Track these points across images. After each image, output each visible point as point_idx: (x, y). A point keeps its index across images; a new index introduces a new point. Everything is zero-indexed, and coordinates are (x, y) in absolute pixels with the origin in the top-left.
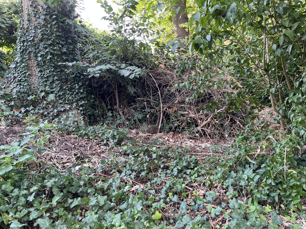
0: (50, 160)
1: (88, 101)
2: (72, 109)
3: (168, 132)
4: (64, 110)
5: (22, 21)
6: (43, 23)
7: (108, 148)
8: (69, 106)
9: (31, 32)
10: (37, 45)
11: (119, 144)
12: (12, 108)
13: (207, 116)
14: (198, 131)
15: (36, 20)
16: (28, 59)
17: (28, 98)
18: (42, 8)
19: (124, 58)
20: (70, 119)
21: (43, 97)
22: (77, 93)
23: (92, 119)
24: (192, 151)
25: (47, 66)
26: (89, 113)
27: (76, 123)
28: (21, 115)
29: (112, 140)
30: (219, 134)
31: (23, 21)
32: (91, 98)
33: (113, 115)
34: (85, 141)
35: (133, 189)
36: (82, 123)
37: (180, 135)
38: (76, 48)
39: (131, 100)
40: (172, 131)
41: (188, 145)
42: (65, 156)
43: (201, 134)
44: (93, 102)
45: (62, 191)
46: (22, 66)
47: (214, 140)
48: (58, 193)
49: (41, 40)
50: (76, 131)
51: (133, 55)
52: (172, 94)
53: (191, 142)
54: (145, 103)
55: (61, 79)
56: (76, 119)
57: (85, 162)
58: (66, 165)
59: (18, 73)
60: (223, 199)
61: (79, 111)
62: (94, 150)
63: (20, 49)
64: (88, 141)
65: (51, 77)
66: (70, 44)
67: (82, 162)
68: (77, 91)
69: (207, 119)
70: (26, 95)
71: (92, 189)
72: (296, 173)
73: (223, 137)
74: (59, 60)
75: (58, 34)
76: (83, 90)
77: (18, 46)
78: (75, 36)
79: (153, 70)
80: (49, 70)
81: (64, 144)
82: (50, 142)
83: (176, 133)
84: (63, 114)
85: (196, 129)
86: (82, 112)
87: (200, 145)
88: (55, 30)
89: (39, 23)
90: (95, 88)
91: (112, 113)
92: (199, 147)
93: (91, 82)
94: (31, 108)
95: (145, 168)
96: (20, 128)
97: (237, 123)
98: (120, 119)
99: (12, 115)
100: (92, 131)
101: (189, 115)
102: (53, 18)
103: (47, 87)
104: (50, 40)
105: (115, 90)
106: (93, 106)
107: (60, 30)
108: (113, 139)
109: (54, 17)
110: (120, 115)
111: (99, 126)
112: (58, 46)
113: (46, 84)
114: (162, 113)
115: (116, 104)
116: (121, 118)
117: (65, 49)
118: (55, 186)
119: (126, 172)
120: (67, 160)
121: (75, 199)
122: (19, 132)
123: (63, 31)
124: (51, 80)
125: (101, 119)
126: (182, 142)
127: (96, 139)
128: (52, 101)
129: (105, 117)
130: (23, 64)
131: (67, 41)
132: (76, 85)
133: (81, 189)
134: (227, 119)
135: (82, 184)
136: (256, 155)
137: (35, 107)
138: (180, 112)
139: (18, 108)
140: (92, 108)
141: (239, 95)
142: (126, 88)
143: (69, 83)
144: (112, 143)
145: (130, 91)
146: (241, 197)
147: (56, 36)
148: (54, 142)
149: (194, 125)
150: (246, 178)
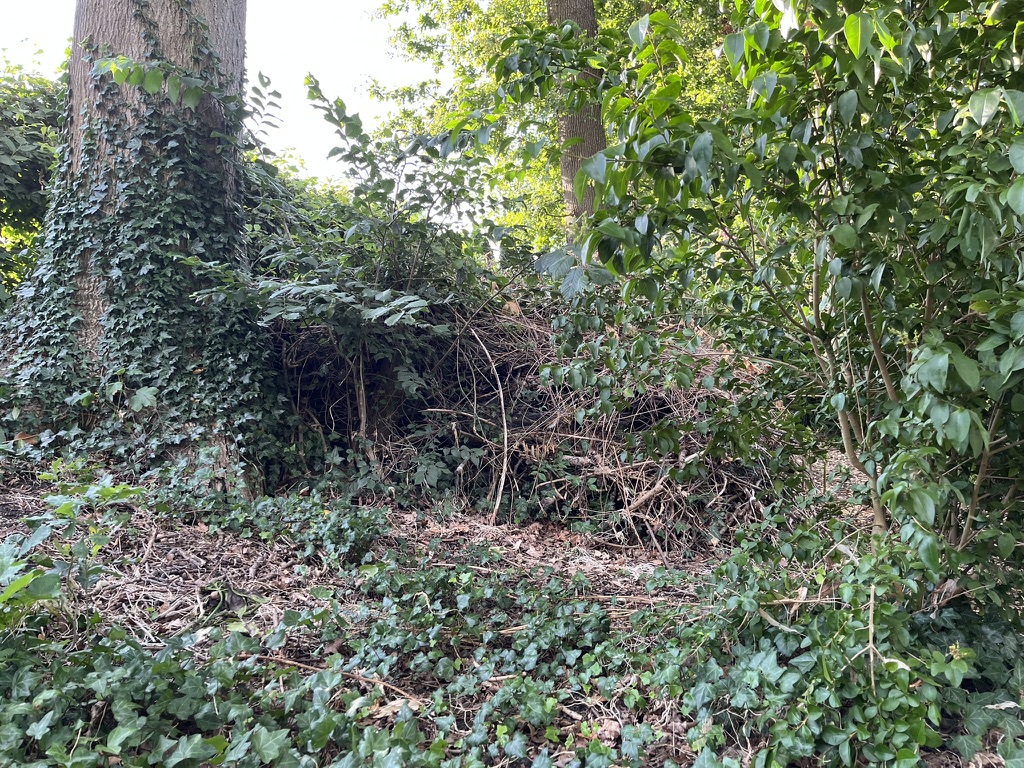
0: (118, 608)
1: (266, 412)
2: (209, 440)
3: (524, 524)
4: (183, 441)
5: (67, 154)
6: (134, 162)
7: (318, 572)
8: (201, 430)
9: (93, 187)
10: (111, 230)
11: (354, 558)
12: (11, 431)
13: (653, 472)
14: (623, 522)
15: (114, 152)
16: (78, 274)
17: (68, 400)
18: (136, 116)
19: (390, 278)
20: (199, 472)
21: (116, 397)
22: (232, 387)
23: (274, 472)
24: (597, 589)
25: (137, 299)
26: (265, 453)
27: (219, 487)
28: (37, 455)
29: (332, 547)
30: (691, 535)
31: (71, 152)
32: (275, 403)
33: (345, 463)
34: (244, 546)
35: (385, 711)
36: (240, 486)
37: (562, 535)
38: (235, 241)
39: (408, 415)
40: (537, 520)
41: (587, 568)
42: (171, 596)
43: (631, 531)
44: (282, 417)
45: (143, 713)
46: (55, 295)
47: (672, 553)
48: (131, 718)
49: (126, 216)
50: (217, 513)
51: (420, 271)
52: (540, 397)
53: (598, 558)
54: (454, 424)
55: (180, 338)
56: (220, 473)
57: (234, 618)
58: (169, 626)
59: (42, 318)
60: (677, 751)
61: (233, 447)
62: (271, 579)
63: (56, 239)
64: (252, 545)
65: (150, 333)
66: (219, 229)
67: (225, 617)
68: (230, 380)
69: (653, 485)
70: (62, 389)
71: (242, 708)
72: (908, 668)
73: (705, 545)
74: (178, 278)
75: (182, 196)
76: (250, 379)
77: (50, 231)
78: (236, 204)
79: (484, 321)
80: (143, 311)
81: (172, 556)
82: (126, 547)
83: (551, 527)
84: (180, 456)
85: (615, 518)
86: (243, 450)
87: (625, 568)
88: (172, 184)
89: (121, 162)
90: (291, 371)
91: (341, 454)
92: (622, 575)
93: (280, 352)
94: (76, 431)
95: (433, 643)
96: (32, 498)
97: (748, 499)
98: (366, 475)
99: (10, 453)
100: (269, 513)
101: (595, 468)
102: (169, 147)
103: (134, 364)
104: (153, 216)
105: (356, 381)
106: (282, 432)
107: (190, 186)
108: (337, 544)
109: (172, 144)
110: (368, 461)
111: (294, 499)
112: (177, 236)
113: (132, 353)
114: (505, 460)
115: (357, 426)
116: (370, 472)
117: (202, 244)
118: (123, 692)
119: (367, 653)
120: (177, 609)
121: (184, 739)
122: (27, 512)
123: (199, 187)
124: (147, 341)
125: (304, 473)
126: (567, 559)
127: (281, 542)
128: (145, 410)
129: (317, 469)
130: (61, 290)
131: (208, 221)
132: (230, 360)
133: (206, 708)
134: (716, 485)
135: (212, 692)
136: (795, 607)
137: (87, 429)
138: (566, 457)
139: (31, 430)
140: (277, 436)
141: (743, 408)
142: (394, 376)
143: (205, 353)
144: (331, 554)
145: (404, 385)
146: (738, 747)
147: (175, 204)
148: (140, 546)
149: (611, 504)
150: (755, 684)
